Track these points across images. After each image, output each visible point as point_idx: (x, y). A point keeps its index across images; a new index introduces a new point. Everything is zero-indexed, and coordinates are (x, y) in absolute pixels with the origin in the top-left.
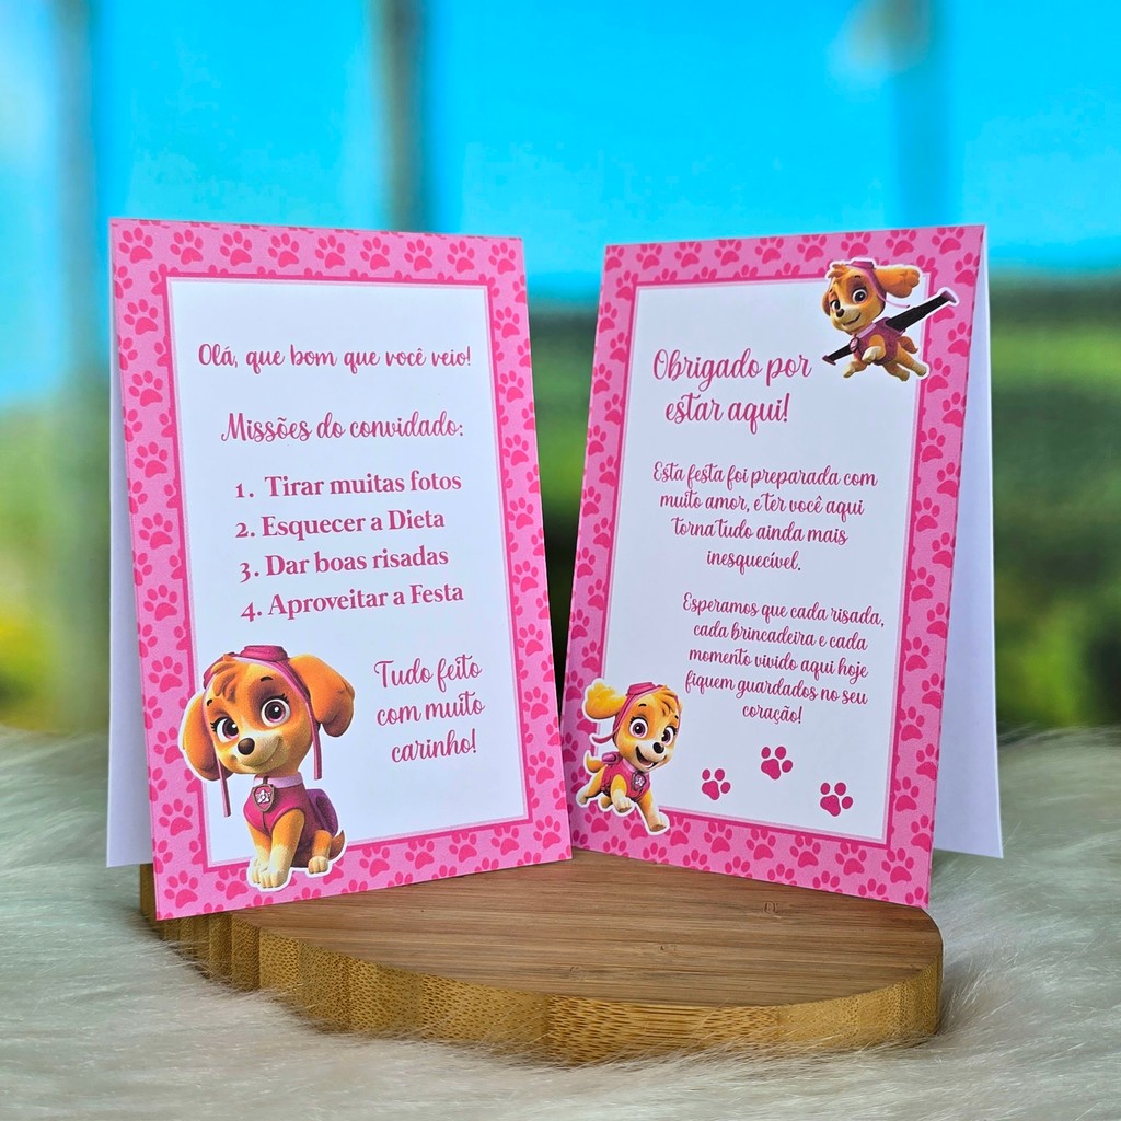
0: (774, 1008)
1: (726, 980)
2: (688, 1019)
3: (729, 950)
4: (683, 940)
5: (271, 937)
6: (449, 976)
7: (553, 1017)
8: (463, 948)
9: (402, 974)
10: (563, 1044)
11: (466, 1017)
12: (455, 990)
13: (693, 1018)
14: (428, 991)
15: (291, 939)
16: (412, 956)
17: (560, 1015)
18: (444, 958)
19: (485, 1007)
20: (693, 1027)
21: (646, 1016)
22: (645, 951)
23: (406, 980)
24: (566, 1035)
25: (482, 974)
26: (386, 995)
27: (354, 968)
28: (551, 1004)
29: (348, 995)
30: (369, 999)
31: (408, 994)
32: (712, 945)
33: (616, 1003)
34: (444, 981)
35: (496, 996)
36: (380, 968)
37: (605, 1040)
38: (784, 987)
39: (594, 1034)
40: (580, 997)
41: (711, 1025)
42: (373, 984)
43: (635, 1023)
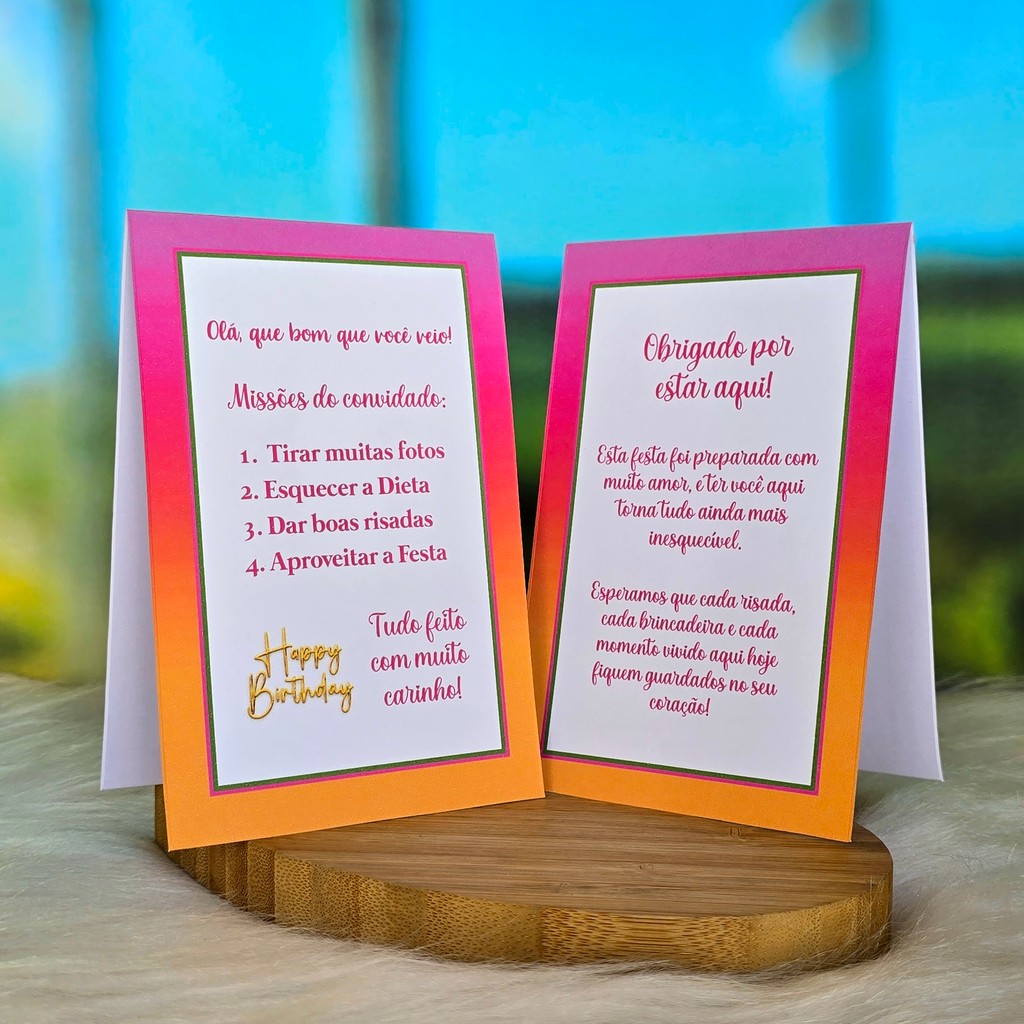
0: (746, 917)
1: (702, 894)
2: (668, 927)
3: (701, 869)
4: (659, 860)
5: (286, 860)
6: (451, 892)
7: (546, 927)
8: (462, 867)
9: (408, 891)
10: (555, 951)
11: (467, 928)
12: (457, 904)
13: (674, 927)
14: (433, 906)
15: (304, 861)
16: (416, 874)
17: (553, 925)
18: (444, 876)
19: (485, 919)
20: (672, 935)
21: (631, 925)
22: (627, 870)
23: (412, 895)
24: (559, 943)
25: (479, 890)
26: (393, 909)
27: (363, 885)
28: (545, 916)
29: (358, 910)
30: (377, 914)
31: (413, 909)
32: (684, 864)
33: (604, 914)
34: (447, 896)
35: (494, 909)
36: (388, 886)
37: (594, 947)
38: (754, 900)
39: (584, 942)
40: (572, 909)
41: (690, 933)
42: (381, 900)
43: (621, 932)
